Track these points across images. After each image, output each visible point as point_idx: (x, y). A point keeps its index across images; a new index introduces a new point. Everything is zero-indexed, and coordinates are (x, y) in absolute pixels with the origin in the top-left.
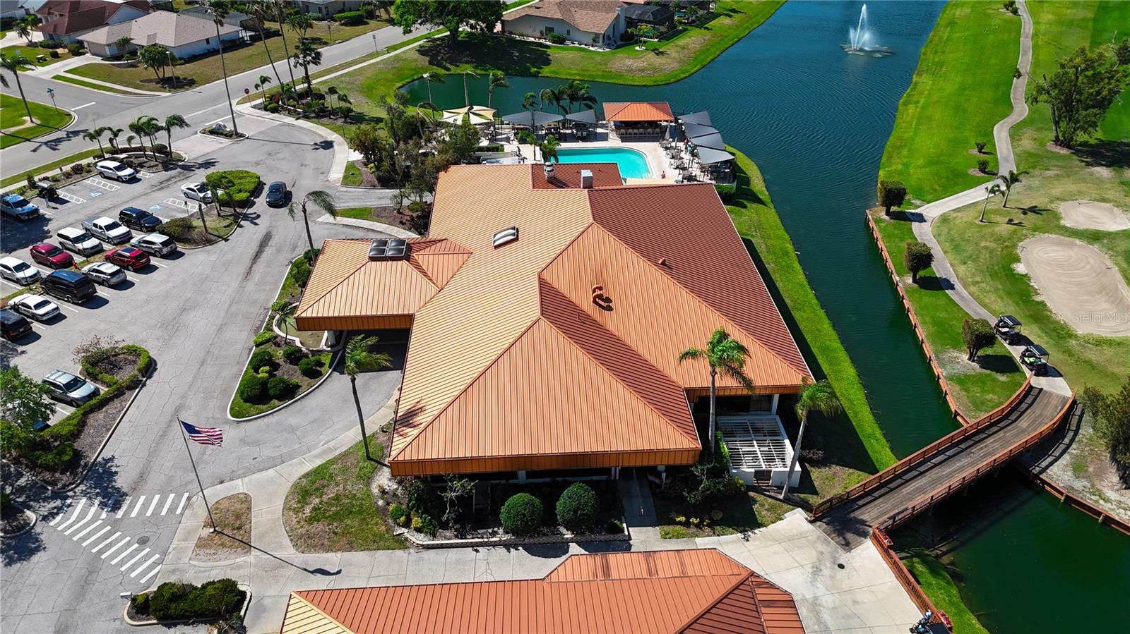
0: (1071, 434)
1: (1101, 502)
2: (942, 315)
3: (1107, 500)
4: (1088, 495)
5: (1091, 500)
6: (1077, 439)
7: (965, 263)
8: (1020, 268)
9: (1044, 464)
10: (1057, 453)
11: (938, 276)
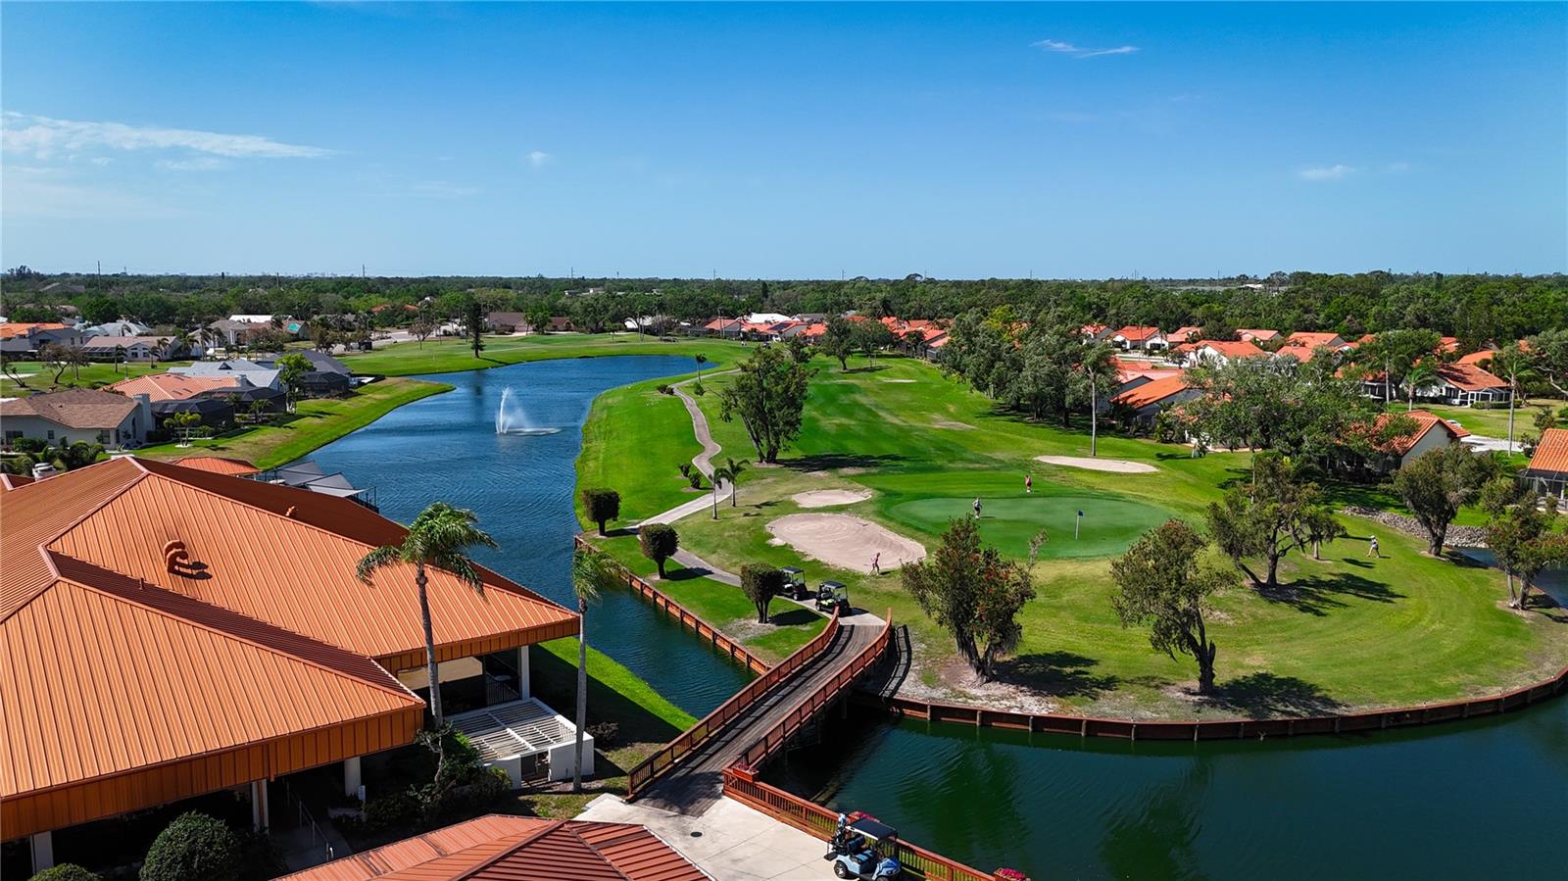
0: (905, 655)
1: (970, 701)
2: (709, 595)
3: (976, 698)
4: (953, 699)
5: (959, 703)
6: (913, 657)
7: (714, 553)
8: (777, 542)
9: (892, 686)
10: (900, 673)
11: (688, 567)
